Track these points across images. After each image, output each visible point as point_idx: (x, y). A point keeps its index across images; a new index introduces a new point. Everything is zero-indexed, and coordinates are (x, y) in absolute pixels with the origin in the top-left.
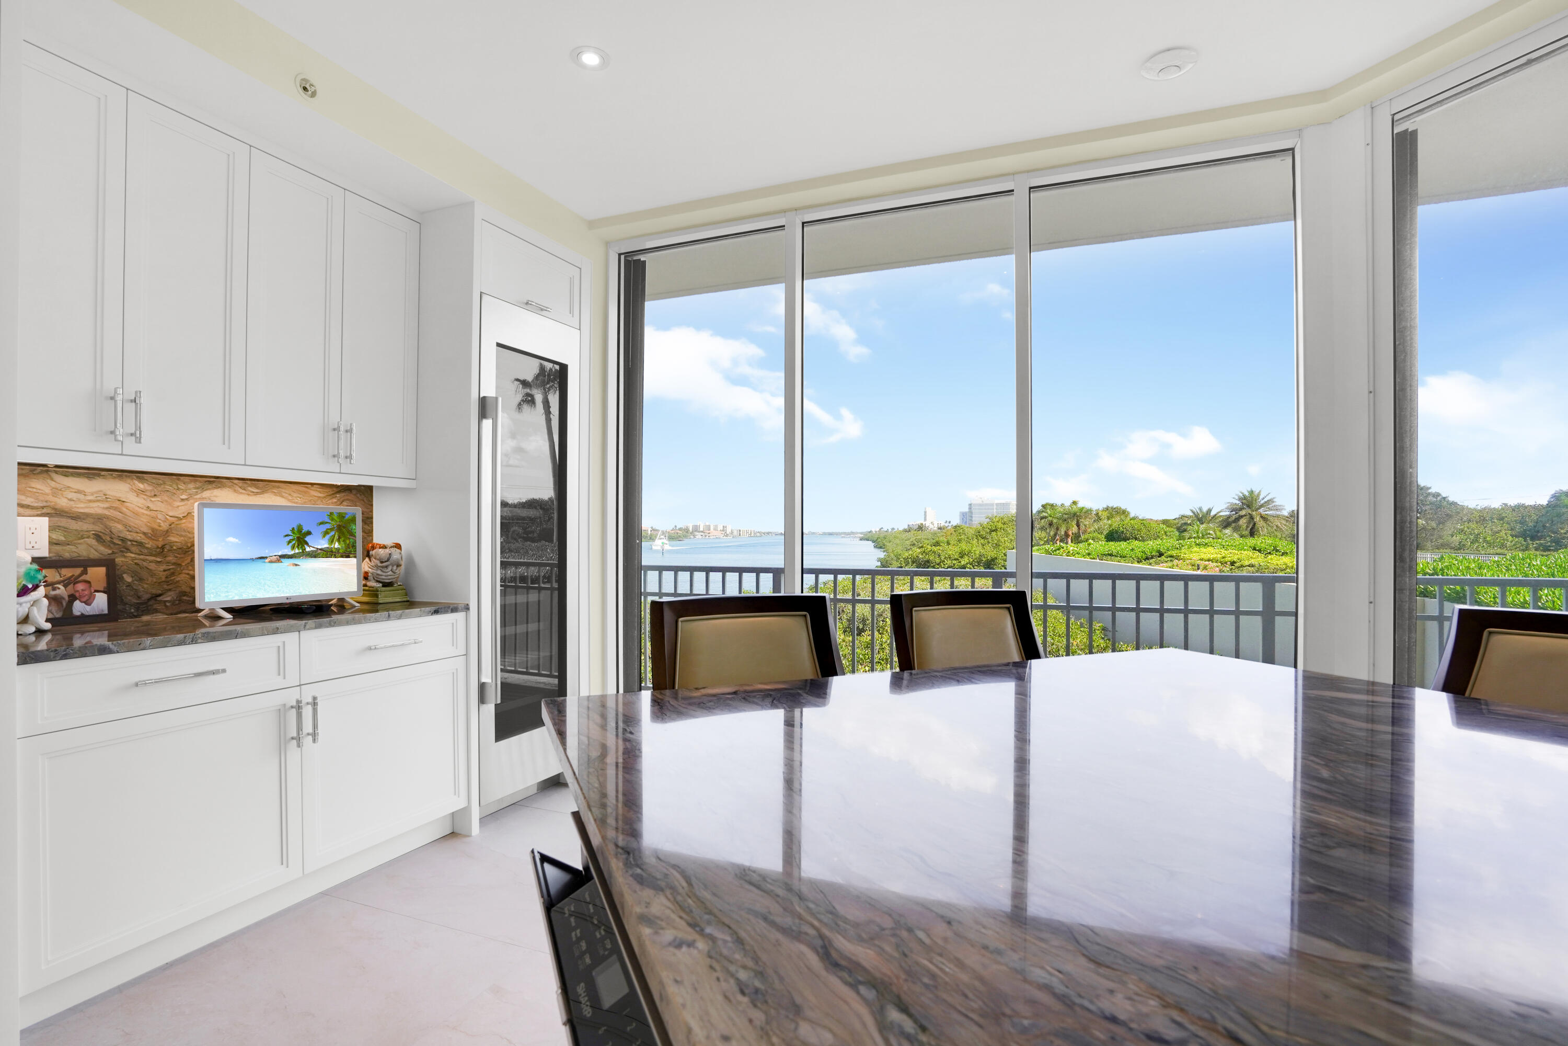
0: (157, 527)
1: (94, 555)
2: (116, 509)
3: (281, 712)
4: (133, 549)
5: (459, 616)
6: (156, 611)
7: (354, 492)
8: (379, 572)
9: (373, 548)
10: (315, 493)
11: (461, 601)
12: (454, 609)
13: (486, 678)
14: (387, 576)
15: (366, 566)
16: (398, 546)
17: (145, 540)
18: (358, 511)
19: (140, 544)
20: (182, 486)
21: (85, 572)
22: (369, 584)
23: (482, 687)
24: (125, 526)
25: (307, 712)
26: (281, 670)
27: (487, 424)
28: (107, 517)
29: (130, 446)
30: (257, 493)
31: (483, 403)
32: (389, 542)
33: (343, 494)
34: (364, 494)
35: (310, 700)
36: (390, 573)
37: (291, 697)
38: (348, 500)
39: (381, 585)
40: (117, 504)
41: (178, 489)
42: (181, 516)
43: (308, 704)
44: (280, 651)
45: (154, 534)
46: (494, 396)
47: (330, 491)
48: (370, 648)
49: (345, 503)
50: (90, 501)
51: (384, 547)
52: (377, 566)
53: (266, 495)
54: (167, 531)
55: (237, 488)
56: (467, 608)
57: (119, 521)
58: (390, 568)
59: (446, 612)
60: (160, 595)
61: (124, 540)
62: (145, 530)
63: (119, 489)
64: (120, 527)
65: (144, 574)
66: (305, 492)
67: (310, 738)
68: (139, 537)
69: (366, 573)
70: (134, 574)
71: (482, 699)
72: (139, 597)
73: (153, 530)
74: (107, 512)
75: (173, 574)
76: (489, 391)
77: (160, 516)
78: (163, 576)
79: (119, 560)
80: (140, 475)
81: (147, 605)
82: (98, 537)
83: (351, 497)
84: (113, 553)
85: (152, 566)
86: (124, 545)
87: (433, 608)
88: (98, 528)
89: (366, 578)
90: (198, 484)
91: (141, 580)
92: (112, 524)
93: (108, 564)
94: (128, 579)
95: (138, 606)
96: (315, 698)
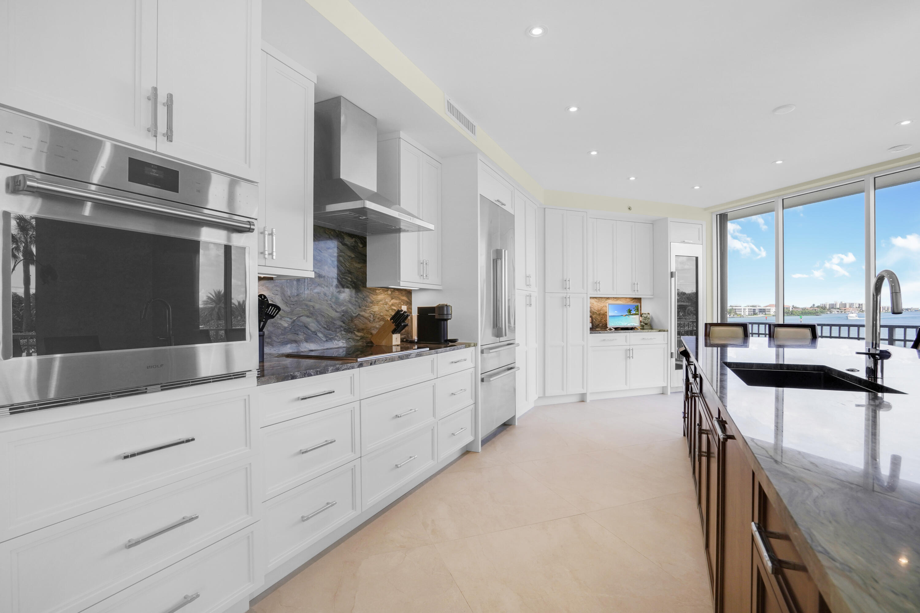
3: (626, 350)
4: (595, 314)
5: (666, 333)
6: (599, 328)
8: (644, 321)
9: (643, 314)
10: (628, 300)
11: (666, 330)
12: (664, 331)
13: (673, 351)
14: (646, 322)
15: (641, 319)
16: (649, 314)
18: (639, 304)
19: (596, 313)
20: (603, 300)
22: (642, 324)
23: (672, 353)
24: (594, 309)
25: (631, 351)
26: (626, 341)
27: (673, 279)
29: (598, 292)
30: (617, 300)
31: (672, 273)
32: (646, 313)
34: (639, 300)
35: (632, 349)
37: (628, 347)
39: (644, 324)
40: (592, 304)
42: (602, 306)
43: (631, 350)
44: (626, 336)
45: (598, 311)
46: (675, 271)
47: (633, 299)
48: (644, 339)
49: (635, 302)
51: (645, 314)
52: (644, 319)
53: (618, 301)
54: (600, 310)
56: (667, 331)
57: (593, 308)
58: (647, 319)
59: (662, 331)
61: (594, 312)
62: (597, 310)
65: (597, 319)
66: (626, 300)
67: (632, 358)
68: (596, 311)
69: (641, 321)
70: (595, 320)
71: (672, 357)
73: (598, 309)
75: (601, 320)
76: (673, 270)
77: (599, 307)
78: (600, 320)
80: (596, 298)
81: (597, 326)
83: (636, 300)
85: (598, 318)
87: (659, 330)
89: (641, 322)
90: (606, 299)
91: (596, 321)
95: (596, 326)
96: (633, 348)
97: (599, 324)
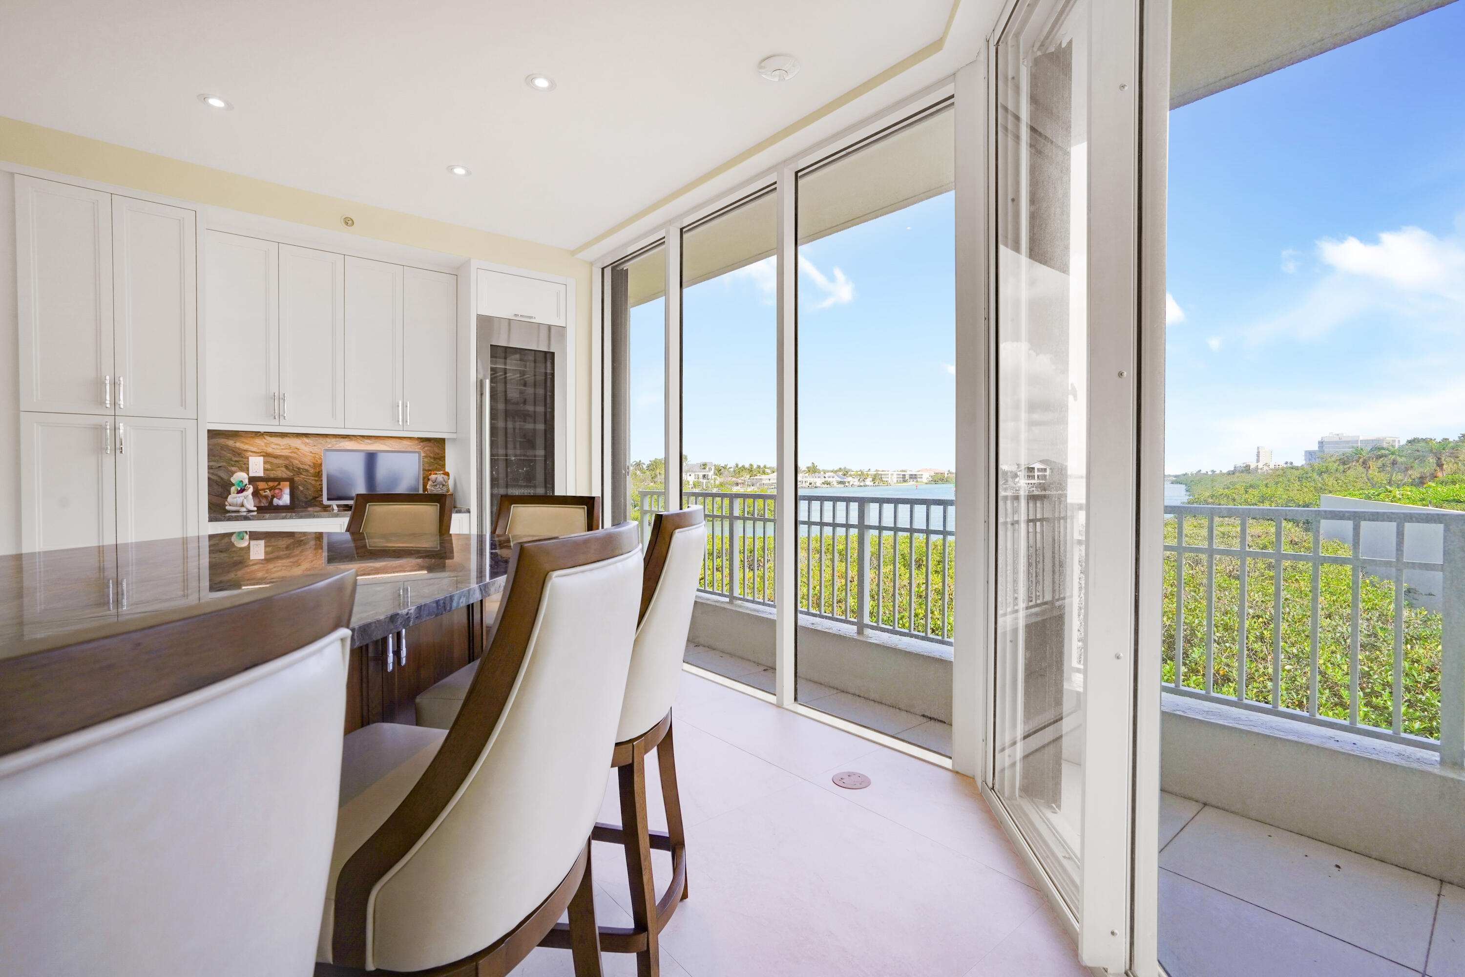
0: (315, 462)
1: (285, 476)
2: (295, 453)
4: (304, 473)
5: (466, 516)
6: (316, 506)
7: (432, 441)
9: (430, 474)
11: (467, 507)
14: (437, 491)
15: (428, 485)
16: (446, 474)
17: (309, 469)
19: (307, 471)
21: (279, 484)
28: (290, 457)
29: (282, 421)
30: (371, 443)
31: (481, 383)
33: (424, 443)
34: (441, 442)
36: (439, 489)
38: (427, 446)
40: (295, 451)
41: (327, 442)
49: (429, 448)
50: (282, 449)
51: (436, 474)
54: (321, 464)
55: (359, 441)
56: (469, 511)
57: (296, 459)
58: (438, 487)
60: (318, 497)
61: (299, 468)
62: (308, 463)
63: (296, 443)
64: (297, 462)
65: (310, 486)
68: (307, 467)
70: (304, 486)
72: (307, 498)
74: (290, 455)
77: (317, 456)
78: (319, 487)
79: (296, 479)
82: (286, 467)
83: (430, 444)
84: (294, 475)
86: (299, 471)
88: (286, 462)
91: (307, 489)
92: (293, 460)
93: (291, 481)
94: (301, 488)
95: (306, 503)
97: (317, 496)
